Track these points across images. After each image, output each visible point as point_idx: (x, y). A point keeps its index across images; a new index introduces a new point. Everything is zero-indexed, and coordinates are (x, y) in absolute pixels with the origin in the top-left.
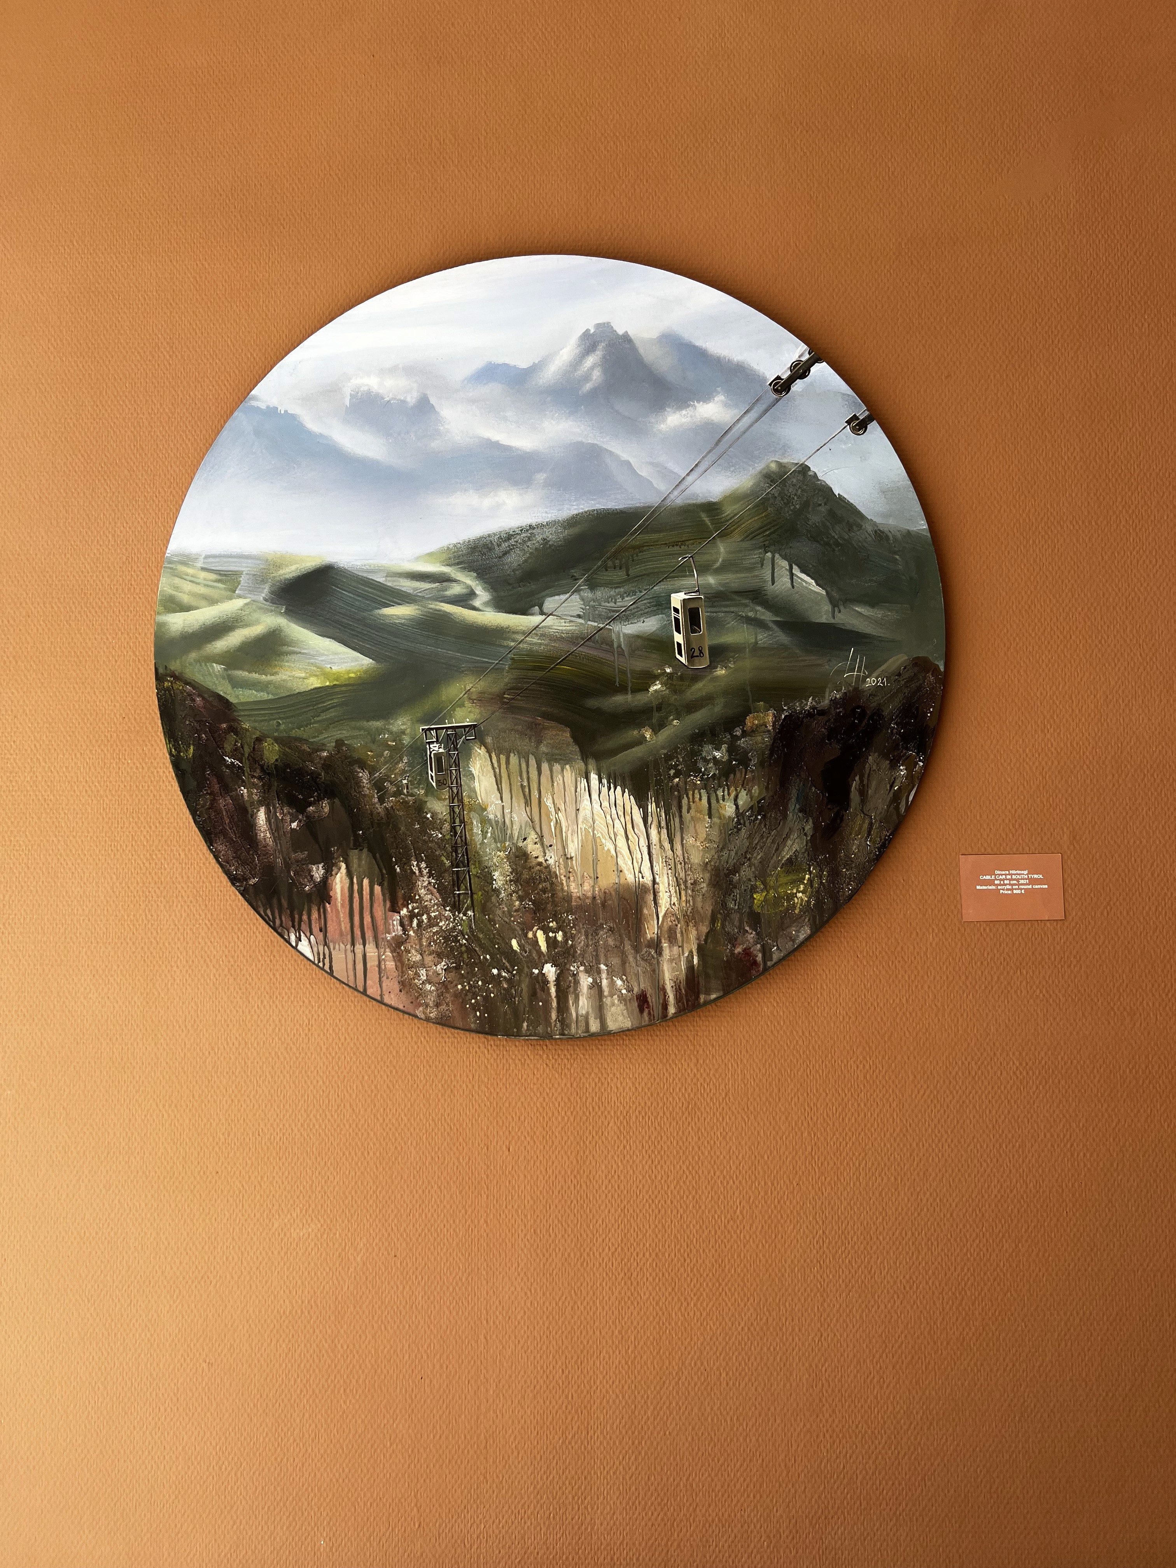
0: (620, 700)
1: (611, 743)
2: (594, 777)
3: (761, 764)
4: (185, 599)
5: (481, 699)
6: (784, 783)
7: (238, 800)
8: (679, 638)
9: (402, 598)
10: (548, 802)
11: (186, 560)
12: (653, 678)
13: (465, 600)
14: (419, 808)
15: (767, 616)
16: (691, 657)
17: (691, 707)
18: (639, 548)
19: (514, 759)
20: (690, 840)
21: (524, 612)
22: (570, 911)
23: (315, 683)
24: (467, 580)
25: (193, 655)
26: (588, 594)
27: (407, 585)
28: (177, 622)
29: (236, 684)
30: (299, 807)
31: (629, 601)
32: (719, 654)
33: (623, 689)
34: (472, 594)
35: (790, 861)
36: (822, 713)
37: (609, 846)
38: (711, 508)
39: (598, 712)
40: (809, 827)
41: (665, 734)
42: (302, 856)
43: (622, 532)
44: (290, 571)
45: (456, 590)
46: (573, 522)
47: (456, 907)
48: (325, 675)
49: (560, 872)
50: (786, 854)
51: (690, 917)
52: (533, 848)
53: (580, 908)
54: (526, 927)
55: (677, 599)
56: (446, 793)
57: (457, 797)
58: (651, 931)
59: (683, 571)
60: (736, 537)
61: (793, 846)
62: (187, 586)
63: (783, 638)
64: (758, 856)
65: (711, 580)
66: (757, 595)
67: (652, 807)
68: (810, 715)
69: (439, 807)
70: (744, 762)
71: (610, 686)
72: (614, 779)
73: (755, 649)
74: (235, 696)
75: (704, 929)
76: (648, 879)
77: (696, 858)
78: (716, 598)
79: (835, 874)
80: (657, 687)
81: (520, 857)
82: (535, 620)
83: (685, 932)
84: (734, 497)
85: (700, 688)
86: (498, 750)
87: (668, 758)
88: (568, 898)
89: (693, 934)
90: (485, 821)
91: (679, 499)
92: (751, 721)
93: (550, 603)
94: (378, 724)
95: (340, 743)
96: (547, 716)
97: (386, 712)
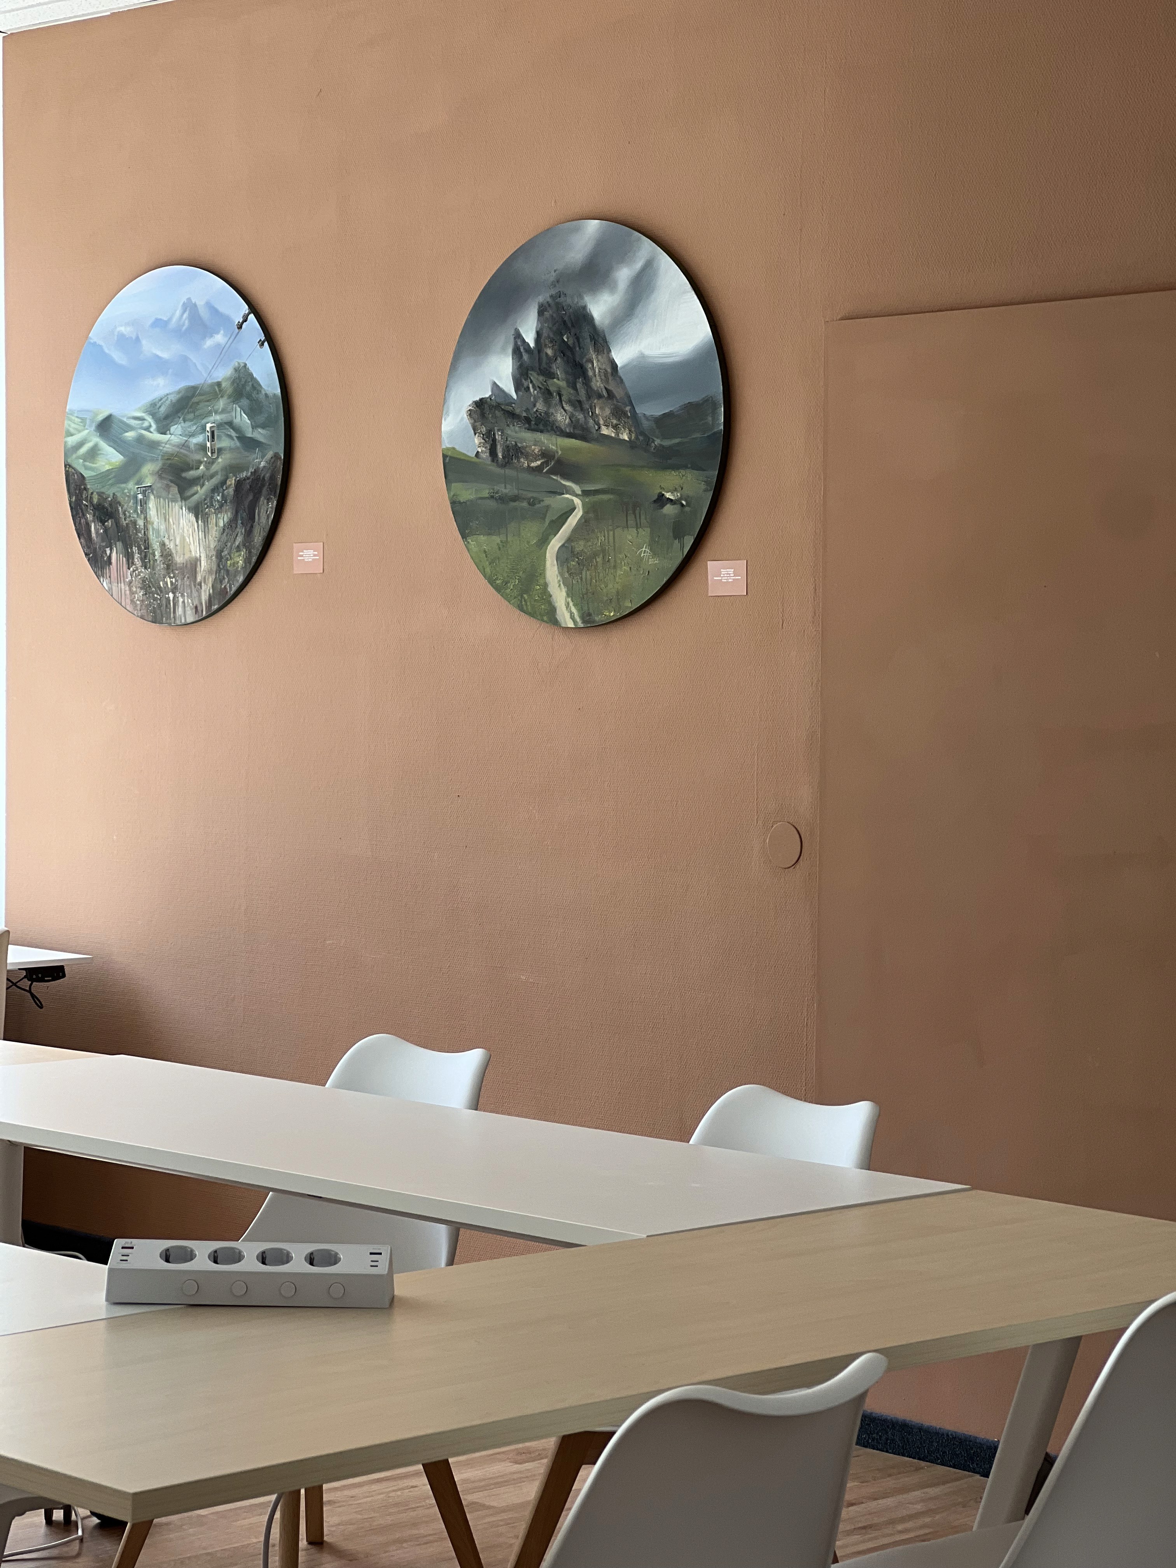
0: (192, 474)
1: (188, 493)
2: (184, 508)
3: (231, 502)
4: (72, 430)
5: (152, 474)
6: (237, 512)
7: (86, 519)
8: (208, 444)
9: (131, 428)
10: (171, 520)
11: (72, 413)
12: (200, 462)
13: (148, 429)
14: (135, 523)
15: (234, 434)
16: (212, 453)
17: (212, 476)
18: (198, 403)
19: (161, 499)
20: (210, 537)
21: (165, 434)
22: (177, 570)
23: (107, 467)
24: (149, 419)
25: (74, 456)
26: (183, 424)
27: (133, 423)
28: (71, 441)
29: (86, 468)
30: (103, 522)
31: (194, 428)
32: (220, 450)
33: (192, 469)
34: (150, 426)
35: (238, 546)
36: (248, 478)
37: (188, 540)
38: (219, 384)
39: (185, 478)
40: (243, 531)
41: (205, 488)
42: (104, 544)
43: (193, 396)
44: (100, 417)
45: (146, 424)
46: (179, 392)
47: (146, 568)
48: (110, 463)
49: (174, 551)
50: (237, 543)
51: (210, 572)
52: (167, 542)
53: (181, 568)
54: (164, 577)
55: (208, 426)
56: (142, 516)
57: (146, 518)
58: (199, 579)
59: (209, 414)
60: (226, 398)
61: (239, 539)
62: (73, 425)
63: (238, 444)
64: (229, 544)
65: (218, 418)
66: (230, 424)
67: (200, 522)
68: (245, 480)
69: (141, 523)
70: (226, 502)
71: (189, 468)
72: (190, 509)
73: (231, 449)
74: (87, 474)
75: (214, 577)
76: (198, 555)
77: (212, 546)
78: (220, 426)
79: (250, 552)
80: (202, 467)
81: (163, 545)
82: (167, 437)
83: (208, 578)
84: (226, 379)
85: (215, 468)
86: (158, 497)
87: (205, 500)
88: (176, 564)
89: (210, 579)
90: (153, 529)
91: (210, 381)
92: (228, 483)
93: (173, 429)
94: (123, 485)
95: (114, 494)
96: (171, 481)
97: (126, 481)
